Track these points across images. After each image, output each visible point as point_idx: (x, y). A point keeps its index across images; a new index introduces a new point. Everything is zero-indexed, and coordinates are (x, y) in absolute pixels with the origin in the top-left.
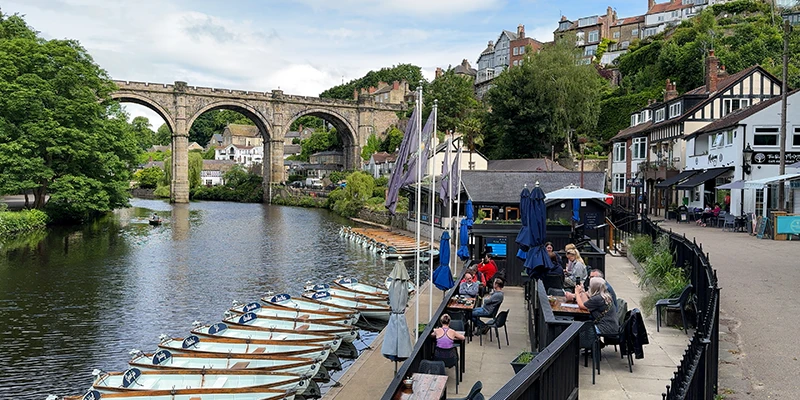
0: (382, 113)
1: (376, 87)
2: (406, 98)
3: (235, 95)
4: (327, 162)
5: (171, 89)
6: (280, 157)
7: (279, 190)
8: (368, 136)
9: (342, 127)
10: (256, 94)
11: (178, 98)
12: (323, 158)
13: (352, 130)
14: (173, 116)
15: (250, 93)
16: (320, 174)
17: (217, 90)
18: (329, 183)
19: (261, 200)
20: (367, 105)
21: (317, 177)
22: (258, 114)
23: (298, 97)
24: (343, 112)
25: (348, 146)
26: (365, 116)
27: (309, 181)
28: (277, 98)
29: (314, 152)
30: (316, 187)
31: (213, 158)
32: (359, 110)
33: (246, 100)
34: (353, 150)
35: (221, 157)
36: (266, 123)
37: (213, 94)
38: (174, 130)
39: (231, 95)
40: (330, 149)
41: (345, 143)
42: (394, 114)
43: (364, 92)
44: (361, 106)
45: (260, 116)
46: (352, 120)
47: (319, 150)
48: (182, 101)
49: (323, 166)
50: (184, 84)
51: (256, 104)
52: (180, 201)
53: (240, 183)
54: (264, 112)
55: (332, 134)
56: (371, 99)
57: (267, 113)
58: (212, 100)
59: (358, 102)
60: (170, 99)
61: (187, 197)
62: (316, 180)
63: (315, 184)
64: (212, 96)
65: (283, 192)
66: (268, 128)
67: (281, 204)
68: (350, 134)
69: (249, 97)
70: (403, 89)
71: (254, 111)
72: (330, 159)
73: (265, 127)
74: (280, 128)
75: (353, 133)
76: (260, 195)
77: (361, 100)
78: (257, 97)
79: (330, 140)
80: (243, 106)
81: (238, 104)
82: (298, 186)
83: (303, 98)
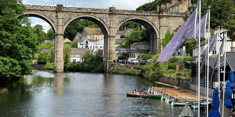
0: (174, 18)
1: (171, 3)
2: (189, 9)
3: (89, 11)
4: (141, 48)
5: (54, 9)
6: (113, 46)
7: (113, 65)
8: (165, 32)
9: (149, 28)
10: (100, 10)
11: (58, 14)
12: (138, 46)
13: (156, 29)
14: (56, 23)
15: (97, 10)
16: (137, 55)
17: (79, 9)
18: (142, 61)
19: (102, 71)
20: (165, 14)
21: (134, 57)
22: (101, 21)
23: (124, 11)
24: (150, 19)
25: (153, 39)
26: (164, 21)
27: (130, 60)
28: (112, 12)
29: (133, 42)
30: (134, 63)
31: (77, 47)
32: (160, 17)
33: (95, 13)
34: (156, 42)
35: (81, 47)
36: (106, 27)
37: (77, 11)
38: (56, 31)
39: (86, 11)
40: (142, 40)
41: (151, 37)
42: (181, 19)
43: (163, 6)
44: (161, 14)
45: (102, 23)
46: (156, 23)
47: (136, 42)
48: (61, 15)
49: (138, 51)
50: (62, 6)
51: (100, 15)
52: (59, 71)
53: (91, 61)
54: (105, 20)
55: (144, 31)
56: (167, 10)
57: (106, 20)
58: (76, 15)
59: (159, 12)
60: (54, 14)
61: (63, 69)
62: (134, 59)
63: (134, 62)
64: (76, 12)
65: (115, 66)
66: (107, 29)
67: (114, 73)
68: (154, 31)
69: (97, 12)
70: (187, 3)
71: (99, 20)
72: (142, 47)
73: (105, 29)
74: (113, 29)
75: (156, 31)
76: (102, 68)
77: (161, 11)
78: (101, 12)
79: (142, 35)
80: (93, 17)
81: (91, 16)
82: (123, 63)
83: (127, 11)
